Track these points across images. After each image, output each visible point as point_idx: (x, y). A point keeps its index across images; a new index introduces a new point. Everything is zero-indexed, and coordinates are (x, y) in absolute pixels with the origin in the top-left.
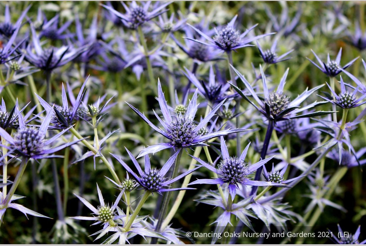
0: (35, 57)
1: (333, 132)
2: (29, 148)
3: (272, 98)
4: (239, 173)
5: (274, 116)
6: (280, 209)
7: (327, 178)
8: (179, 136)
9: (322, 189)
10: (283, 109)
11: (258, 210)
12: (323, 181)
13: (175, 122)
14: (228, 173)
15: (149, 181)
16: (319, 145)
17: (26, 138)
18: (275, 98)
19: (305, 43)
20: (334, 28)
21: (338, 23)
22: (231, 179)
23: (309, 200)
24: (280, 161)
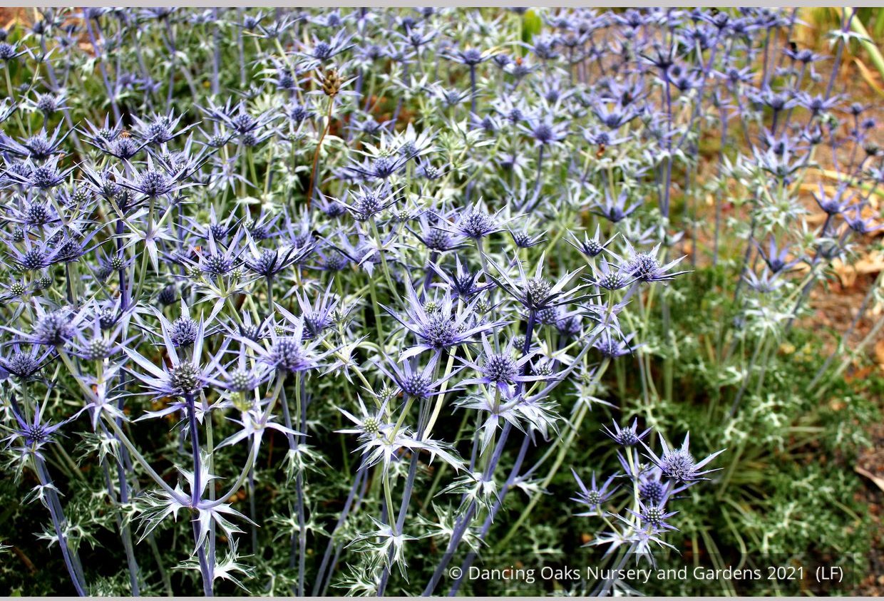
0: (253, 262)
1: (600, 317)
2: (287, 361)
3: (532, 285)
4: (507, 370)
5: (536, 305)
6: (548, 408)
7: (593, 371)
8: (438, 335)
9: (587, 385)
10: (545, 296)
11: (526, 410)
12: (589, 375)
13: (432, 321)
14: (495, 371)
15: (413, 385)
16: (583, 334)
17: (285, 349)
18: (535, 285)
19: (549, 218)
20: (581, 198)
21: (586, 193)
22: (498, 376)
23: (577, 398)
24: (542, 356)
